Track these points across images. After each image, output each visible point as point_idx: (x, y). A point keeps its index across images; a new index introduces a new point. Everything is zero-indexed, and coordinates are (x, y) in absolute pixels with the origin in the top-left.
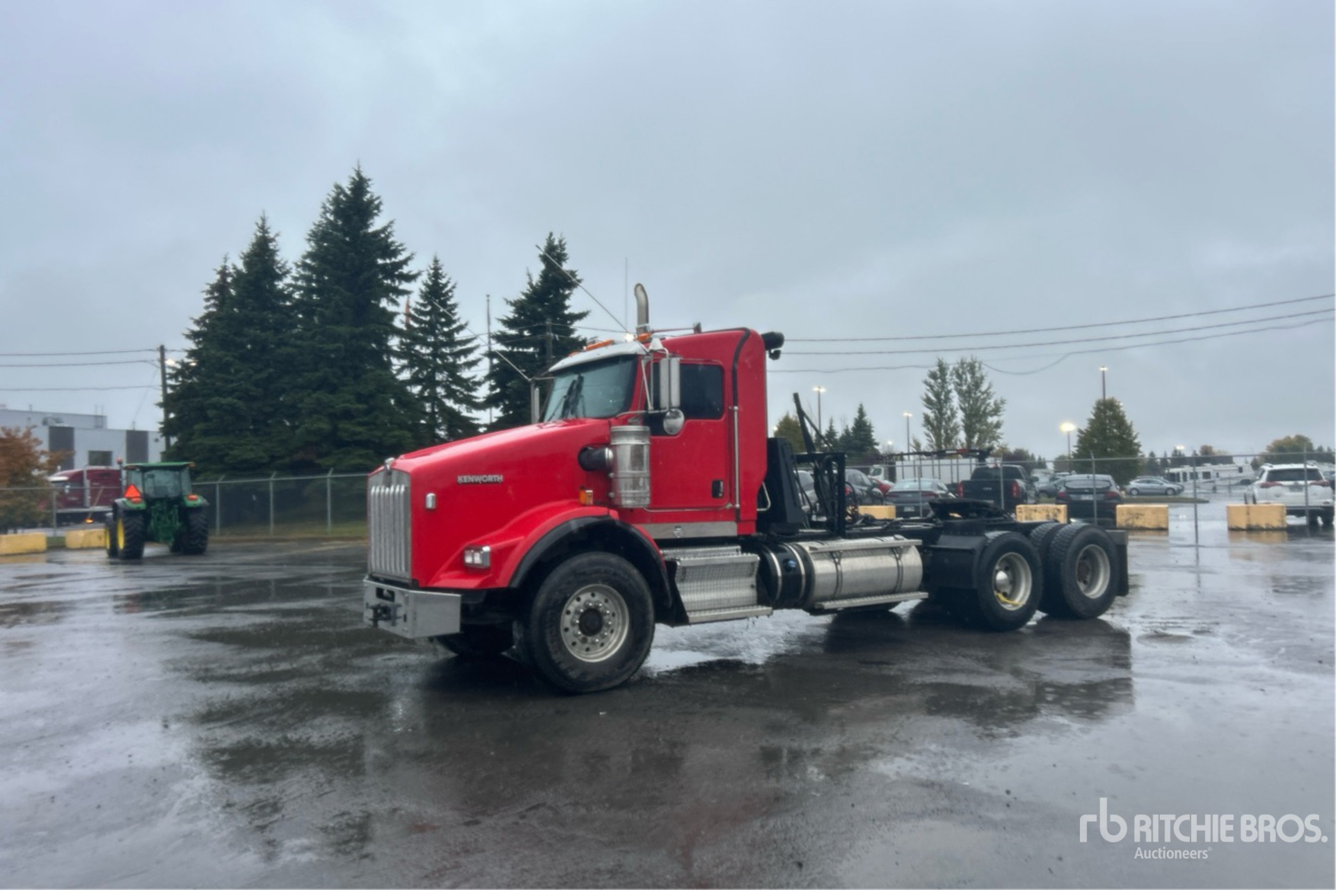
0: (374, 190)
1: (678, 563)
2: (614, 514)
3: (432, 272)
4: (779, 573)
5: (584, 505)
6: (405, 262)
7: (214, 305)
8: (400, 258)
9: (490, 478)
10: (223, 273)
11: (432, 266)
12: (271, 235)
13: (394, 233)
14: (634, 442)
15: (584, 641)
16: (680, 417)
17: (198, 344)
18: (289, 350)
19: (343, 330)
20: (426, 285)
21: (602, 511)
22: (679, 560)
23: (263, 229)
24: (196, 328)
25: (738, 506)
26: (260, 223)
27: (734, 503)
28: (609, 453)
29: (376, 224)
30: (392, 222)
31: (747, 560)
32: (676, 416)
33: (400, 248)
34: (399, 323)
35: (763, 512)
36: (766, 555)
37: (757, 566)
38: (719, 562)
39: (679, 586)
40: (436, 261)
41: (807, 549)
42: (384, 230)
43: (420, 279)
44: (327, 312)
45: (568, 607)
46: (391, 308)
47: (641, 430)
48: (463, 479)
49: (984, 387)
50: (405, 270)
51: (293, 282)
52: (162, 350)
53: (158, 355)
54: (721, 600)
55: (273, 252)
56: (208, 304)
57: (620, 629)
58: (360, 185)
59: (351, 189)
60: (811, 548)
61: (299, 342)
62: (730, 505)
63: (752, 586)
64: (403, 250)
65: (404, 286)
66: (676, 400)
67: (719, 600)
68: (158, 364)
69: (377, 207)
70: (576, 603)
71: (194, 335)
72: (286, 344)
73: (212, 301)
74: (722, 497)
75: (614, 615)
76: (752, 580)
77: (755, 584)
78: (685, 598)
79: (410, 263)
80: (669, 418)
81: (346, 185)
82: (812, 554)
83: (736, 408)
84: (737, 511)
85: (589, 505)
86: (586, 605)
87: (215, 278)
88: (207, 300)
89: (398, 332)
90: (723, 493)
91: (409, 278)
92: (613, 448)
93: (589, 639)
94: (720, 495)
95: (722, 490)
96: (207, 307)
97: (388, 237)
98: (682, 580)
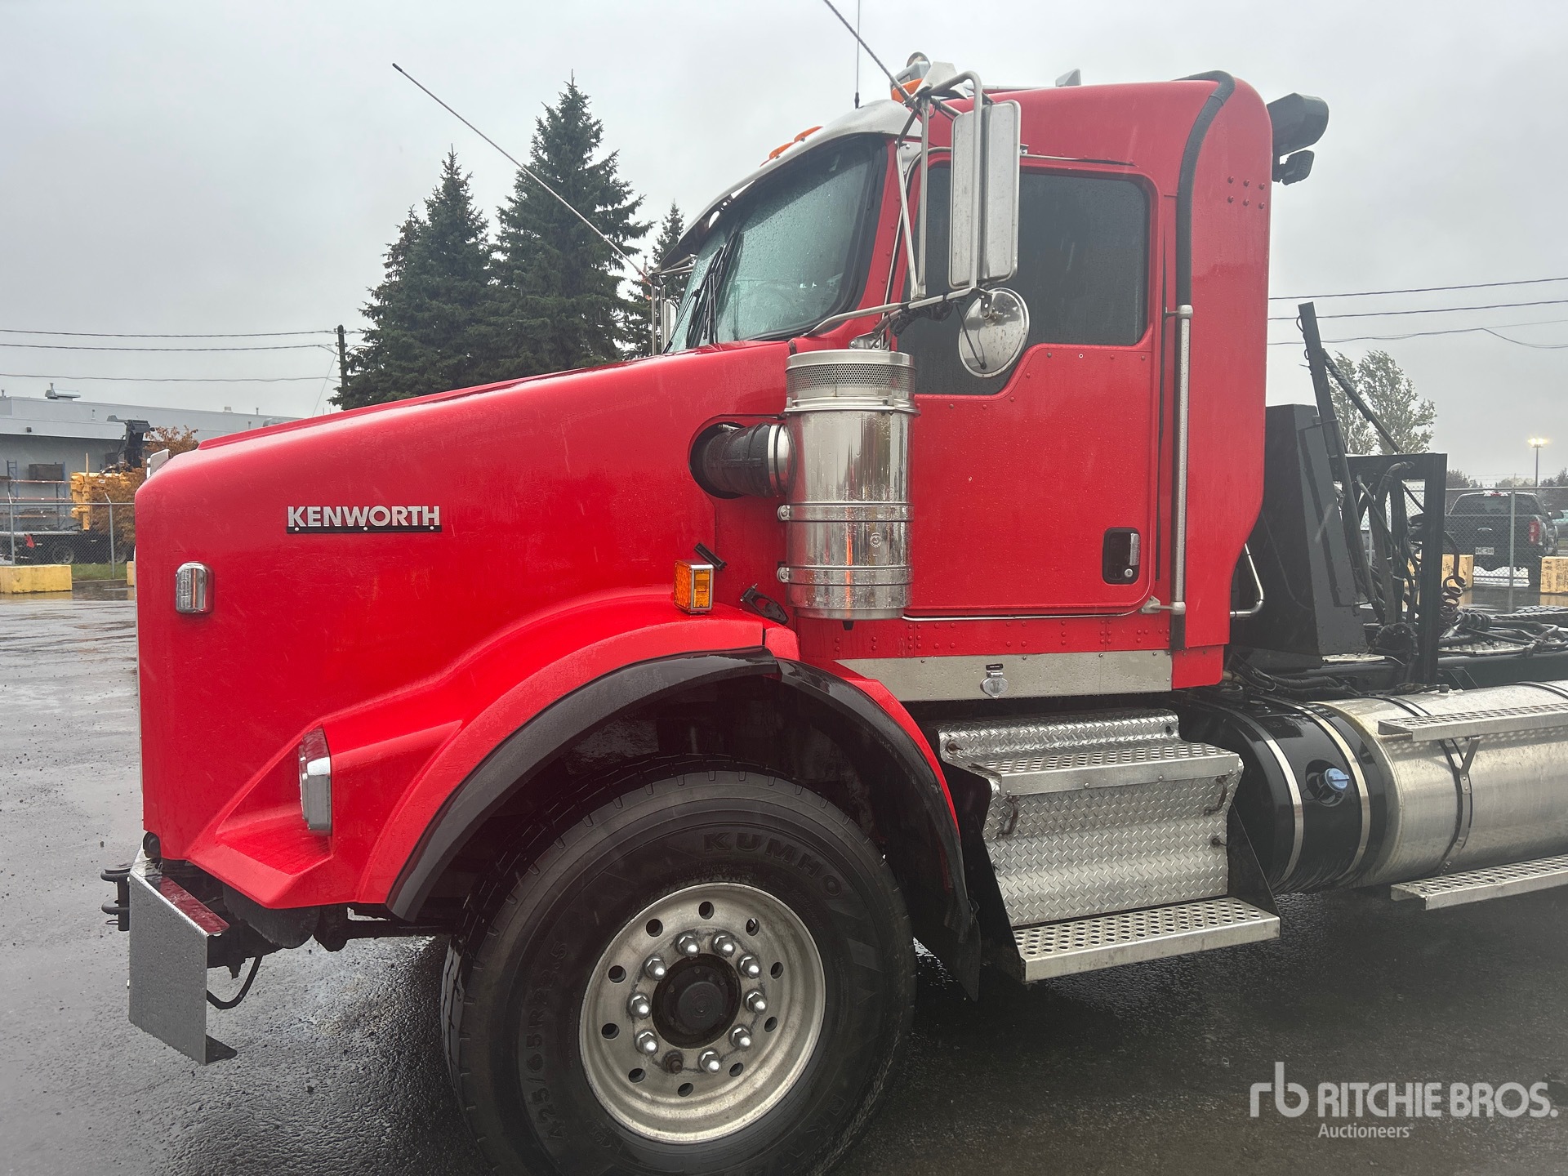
0: (593, 110)
1: (994, 785)
2: (782, 641)
3: (669, 225)
4: (1296, 799)
5: (686, 613)
6: (631, 209)
7: (398, 273)
8: (625, 203)
9: (397, 515)
10: (408, 229)
11: (670, 218)
12: (462, 177)
13: (617, 169)
14: (862, 400)
15: (671, 1064)
16: (1015, 317)
17: (378, 322)
18: (483, 328)
19: (550, 301)
20: (661, 243)
21: (744, 630)
22: (995, 775)
23: (451, 168)
24: (376, 303)
25: (1179, 605)
26: (448, 162)
27: (1172, 599)
28: (779, 442)
29: (596, 156)
30: (614, 154)
31: (1204, 773)
32: (999, 314)
33: (626, 189)
34: (623, 291)
35: (1242, 617)
36: (1257, 746)
37: (1232, 786)
38: (1120, 780)
39: (994, 850)
40: (675, 211)
41: (1371, 727)
42: (605, 164)
43: (650, 233)
44: (528, 276)
45: (613, 954)
46: (614, 272)
47: (887, 361)
48: (304, 516)
49: (1403, 387)
50: (632, 220)
51: (499, 243)
52: (341, 331)
53: (336, 338)
54: (1121, 887)
55: (466, 200)
56: (390, 270)
57: (795, 1019)
58: (574, 104)
59: (562, 111)
60: (1383, 727)
61: (492, 319)
62: (1155, 603)
63: (1215, 842)
64: (629, 192)
65: (630, 242)
66: (1003, 258)
67: (1115, 889)
68: (336, 349)
69: (597, 135)
70: (644, 940)
71: (372, 312)
72: (479, 322)
73: (395, 268)
74: (1132, 580)
75: (776, 970)
76: (1218, 825)
77: (1222, 835)
78: (1009, 886)
79: (637, 209)
80: (977, 324)
81: (556, 105)
82: (1385, 741)
83: (1187, 309)
84: (1176, 620)
85: (700, 614)
86: (677, 945)
87: (397, 237)
88: (387, 265)
89: (623, 305)
90: (1135, 569)
91: (638, 232)
92: (793, 422)
93: (691, 1056)
94: (1129, 573)
95: (1133, 561)
96: (388, 276)
97: (609, 173)
98: (1005, 834)
